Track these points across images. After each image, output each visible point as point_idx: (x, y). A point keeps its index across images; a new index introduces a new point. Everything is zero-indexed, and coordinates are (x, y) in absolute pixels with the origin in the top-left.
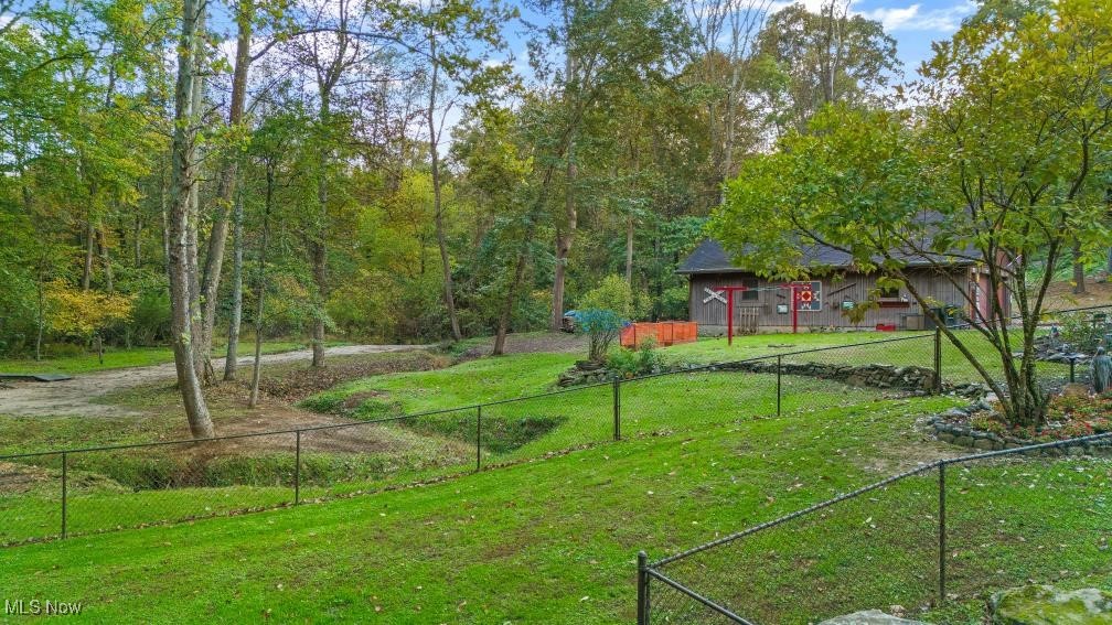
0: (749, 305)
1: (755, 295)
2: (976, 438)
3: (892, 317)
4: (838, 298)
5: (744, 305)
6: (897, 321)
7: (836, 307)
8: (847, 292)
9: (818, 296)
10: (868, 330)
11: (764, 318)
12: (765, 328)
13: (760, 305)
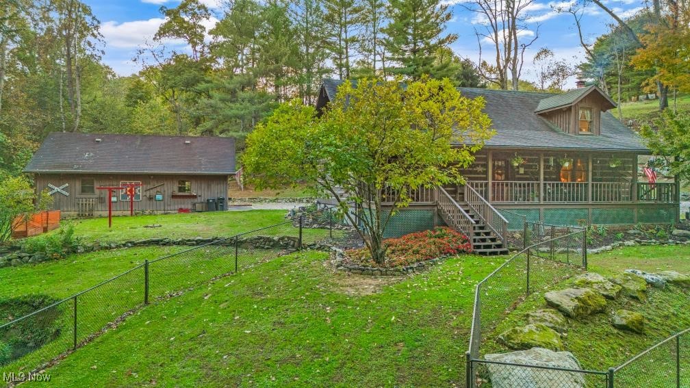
0: (89, 196)
1: (92, 190)
2: (373, 271)
3: (187, 204)
4: (153, 192)
5: (82, 196)
6: (190, 207)
7: (151, 198)
8: (158, 189)
9: (139, 191)
10: (173, 212)
11: (99, 206)
12: (100, 213)
13: (96, 196)
